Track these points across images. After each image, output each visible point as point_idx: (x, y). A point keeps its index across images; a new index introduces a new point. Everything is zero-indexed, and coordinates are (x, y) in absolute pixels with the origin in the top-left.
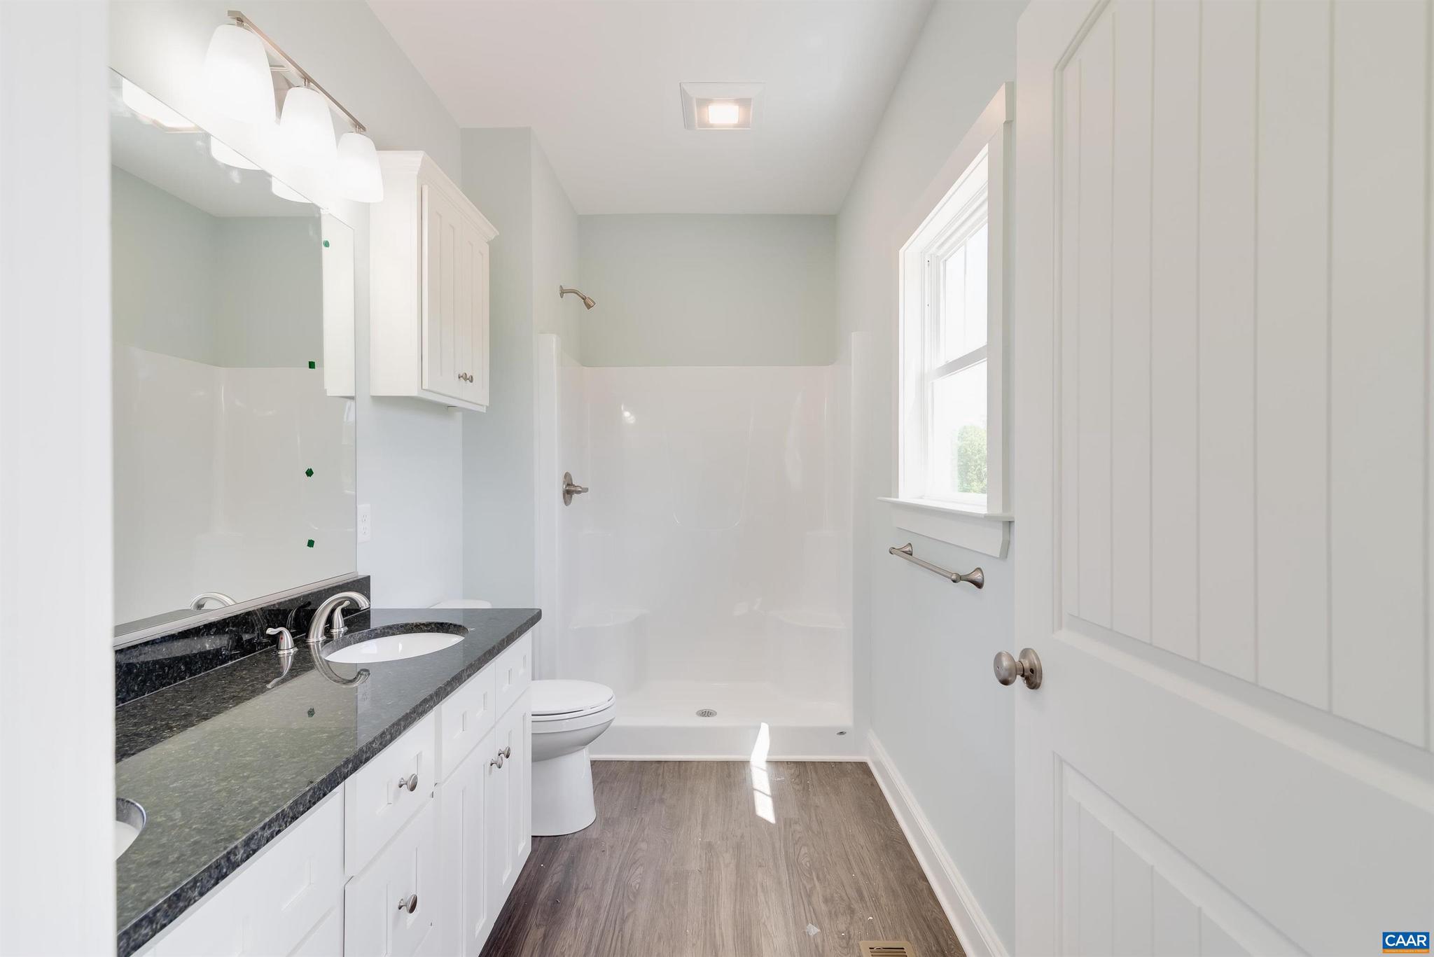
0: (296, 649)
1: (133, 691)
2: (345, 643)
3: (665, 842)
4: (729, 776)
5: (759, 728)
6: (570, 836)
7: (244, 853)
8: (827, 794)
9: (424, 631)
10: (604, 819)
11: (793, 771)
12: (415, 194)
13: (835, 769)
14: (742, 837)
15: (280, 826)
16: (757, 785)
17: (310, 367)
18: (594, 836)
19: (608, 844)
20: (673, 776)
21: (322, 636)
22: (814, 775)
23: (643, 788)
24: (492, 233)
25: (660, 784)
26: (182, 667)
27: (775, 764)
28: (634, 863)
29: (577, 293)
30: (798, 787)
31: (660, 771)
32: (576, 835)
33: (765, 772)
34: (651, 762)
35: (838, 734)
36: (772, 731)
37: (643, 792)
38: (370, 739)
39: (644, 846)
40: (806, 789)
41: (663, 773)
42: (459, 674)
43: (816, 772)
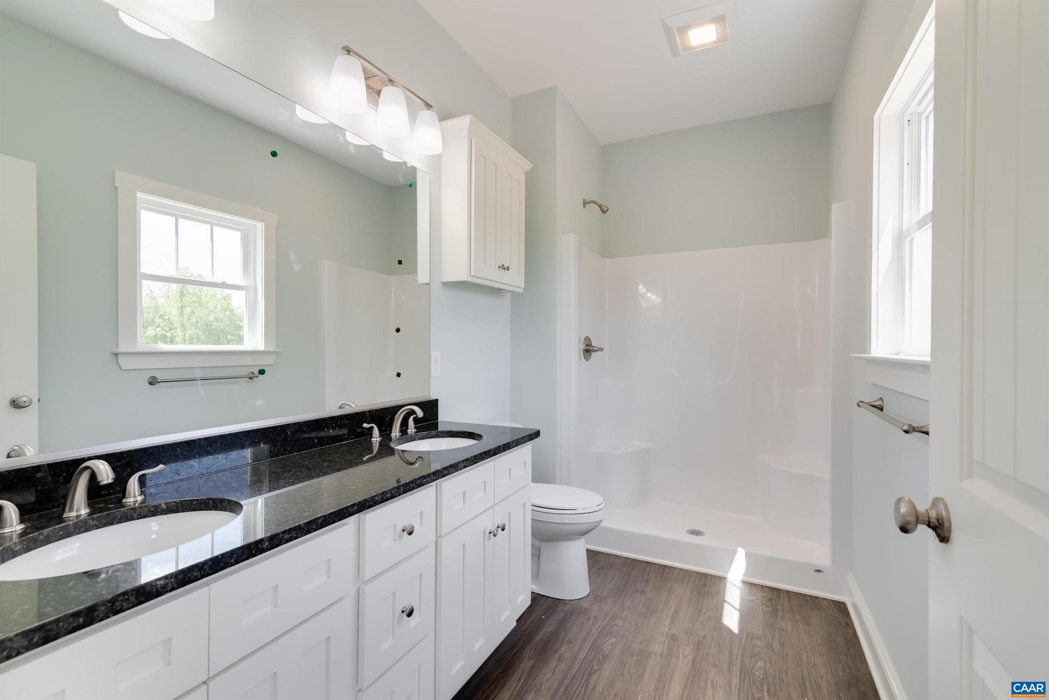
0: (381, 438)
1: (288, 450)
2: (412, 439)
3: (638, 624)
4: (705, 585)
5: (736, 552)
6: (567, 602)
7: (269, 545)
8: (796, 621)
9: (461, 437)
10: (595, 596)
11: (766, 594)
12: (466, 144)
13: (809, 602)
14: (704, 637)
15: (297, 534)
16: (728, 598)
17: (399, 264)
18: (585, 606)
19: (593, 614)
20: (657, 576)
21: (398, 433)
22: (786, 602)
23: (630, 579)
24: (528, 166)
25: (645, 579)
26: (316, 441)
27: (750, 585)
28: (610, 634)
29: (595, 203)
30: (767, 609)
31: (647, 570)
32: (572, 602)
33: (739, 590)
34: (642, 562)
35: (815, 571)
36: (748, 556)
37: (630, 583)
38: (374, 494)
39: (620, 623)
40: (775, 612)
41: (649, 572)
42: (456, 463)
43: (789, 601)
